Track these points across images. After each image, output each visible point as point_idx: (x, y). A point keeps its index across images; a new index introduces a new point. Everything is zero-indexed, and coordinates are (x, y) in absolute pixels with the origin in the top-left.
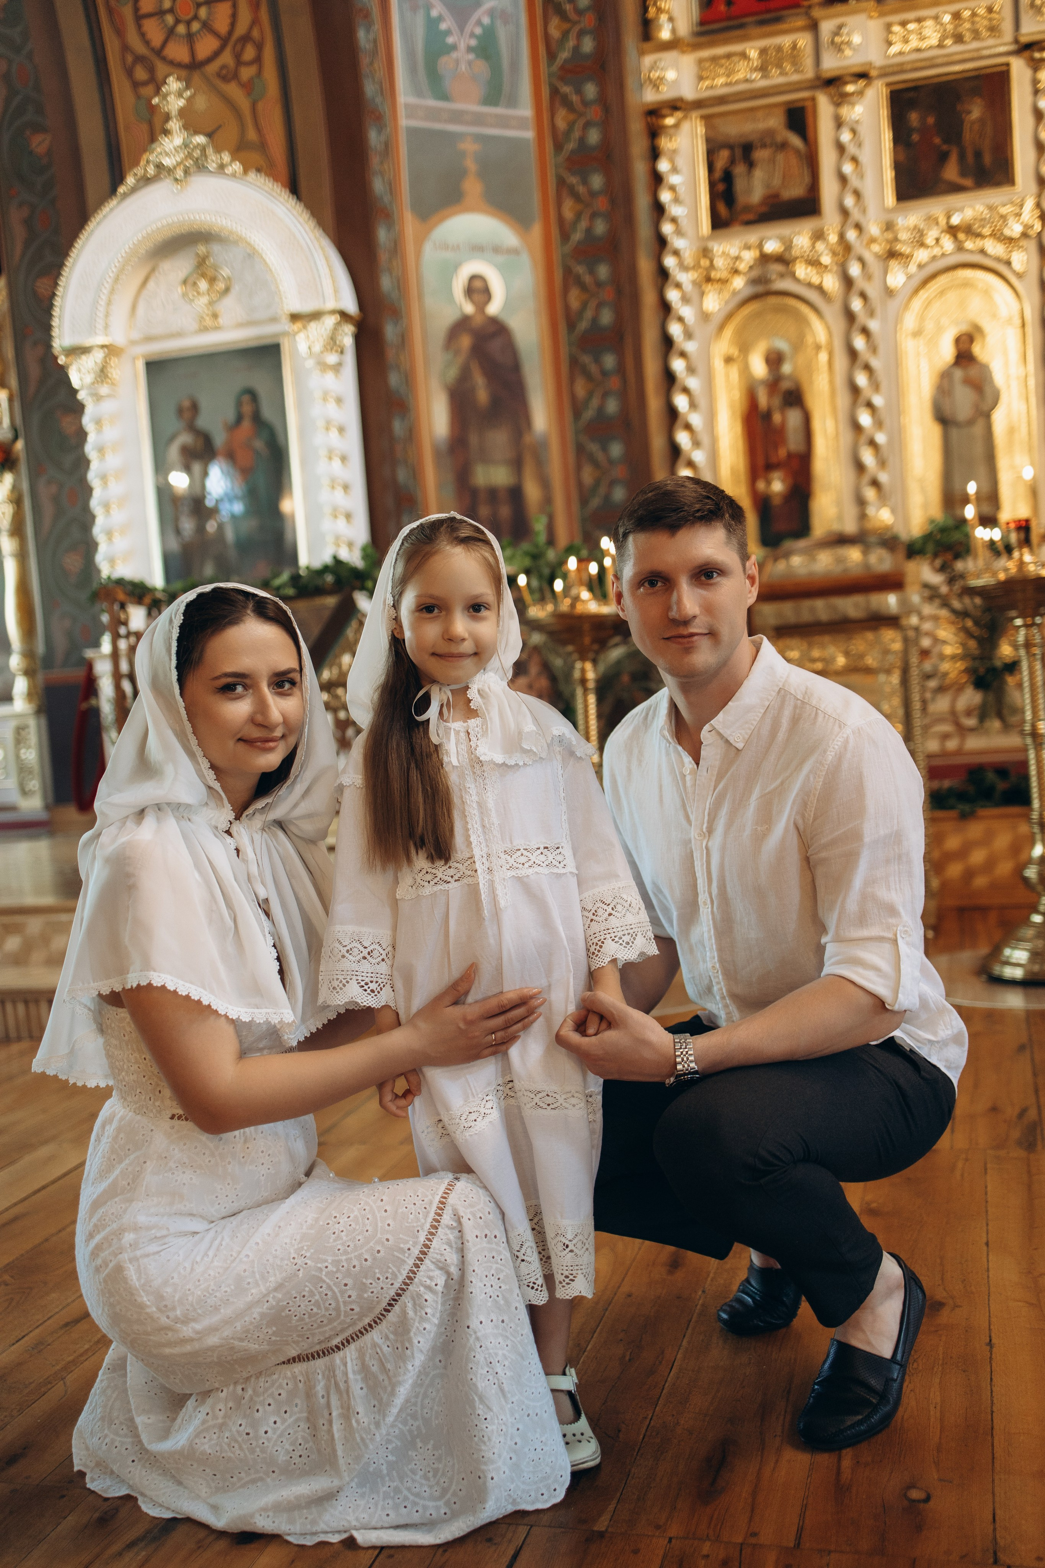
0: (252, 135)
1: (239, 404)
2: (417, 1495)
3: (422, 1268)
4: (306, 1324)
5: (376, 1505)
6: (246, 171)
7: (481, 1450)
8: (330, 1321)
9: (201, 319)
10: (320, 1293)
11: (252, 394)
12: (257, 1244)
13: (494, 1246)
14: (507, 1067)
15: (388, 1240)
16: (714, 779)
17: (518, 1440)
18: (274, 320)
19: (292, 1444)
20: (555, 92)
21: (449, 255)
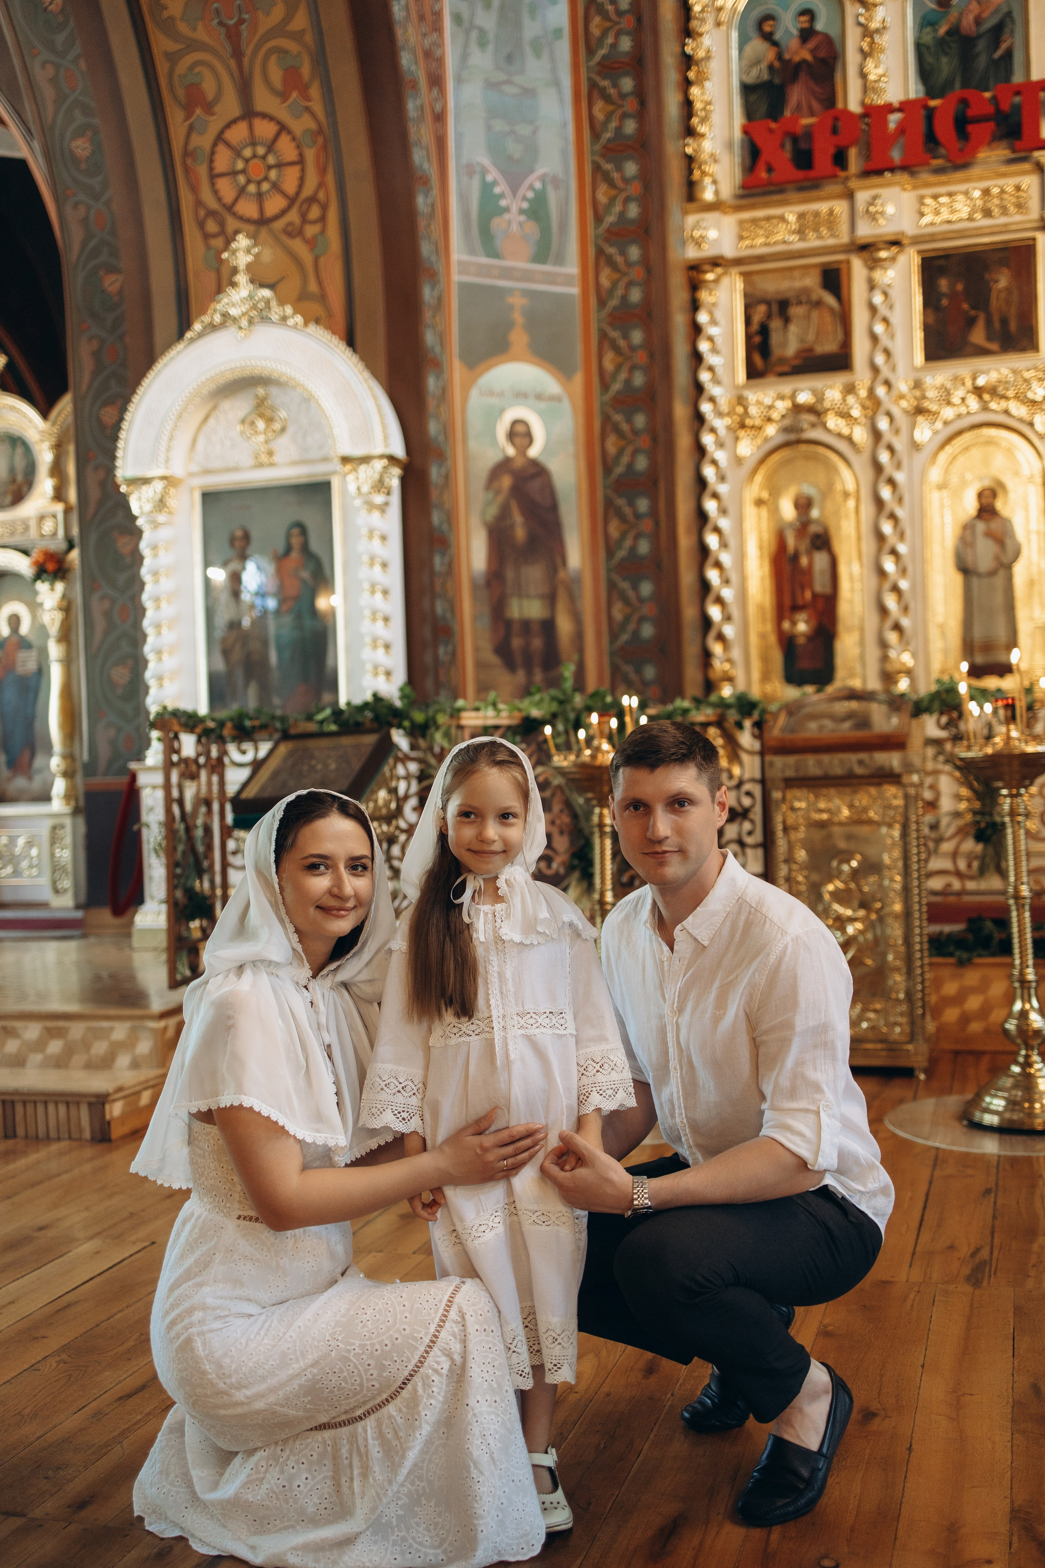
0: (313, 287)
1: (288, 537)
2: (420, 1544)
3: (432, 1354)
4: (335, 1396)
5: (386, 1550)
6: (306, 324)
7: (474, 1508)
8: (356, 1394)
9: (258, 456)
10: (348, 1370)
11: (302, 528)
12: (300, 1327)
13: (490, 1339)
14: (510, 1192)
15: (404, 1330)
16: (684, 968)
17: (504, 1501)
18: (326, 459)
19: (319, 1498)
20: (600, 252)
21: (494, 401)
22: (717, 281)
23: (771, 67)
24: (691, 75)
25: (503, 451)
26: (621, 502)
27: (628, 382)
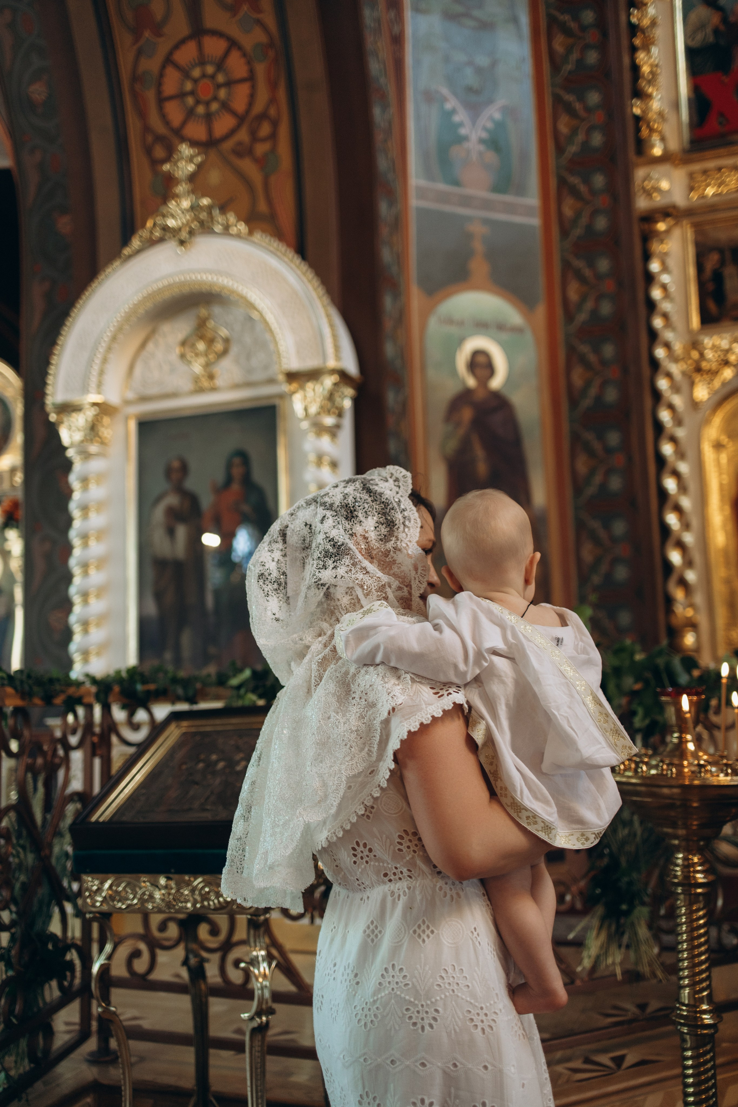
0: (262, 207)
1: (229, 466)
6: (251, 233)
9: (196, 380)
11: (243, 456)
18: (271, 380)
20: (562, 182)
21: (453, 330)
22: (668, 232)
23: (716, 31)
24: (637, 42)
25: (464, 382)
26: (589, 436)
27: (594, 313)
